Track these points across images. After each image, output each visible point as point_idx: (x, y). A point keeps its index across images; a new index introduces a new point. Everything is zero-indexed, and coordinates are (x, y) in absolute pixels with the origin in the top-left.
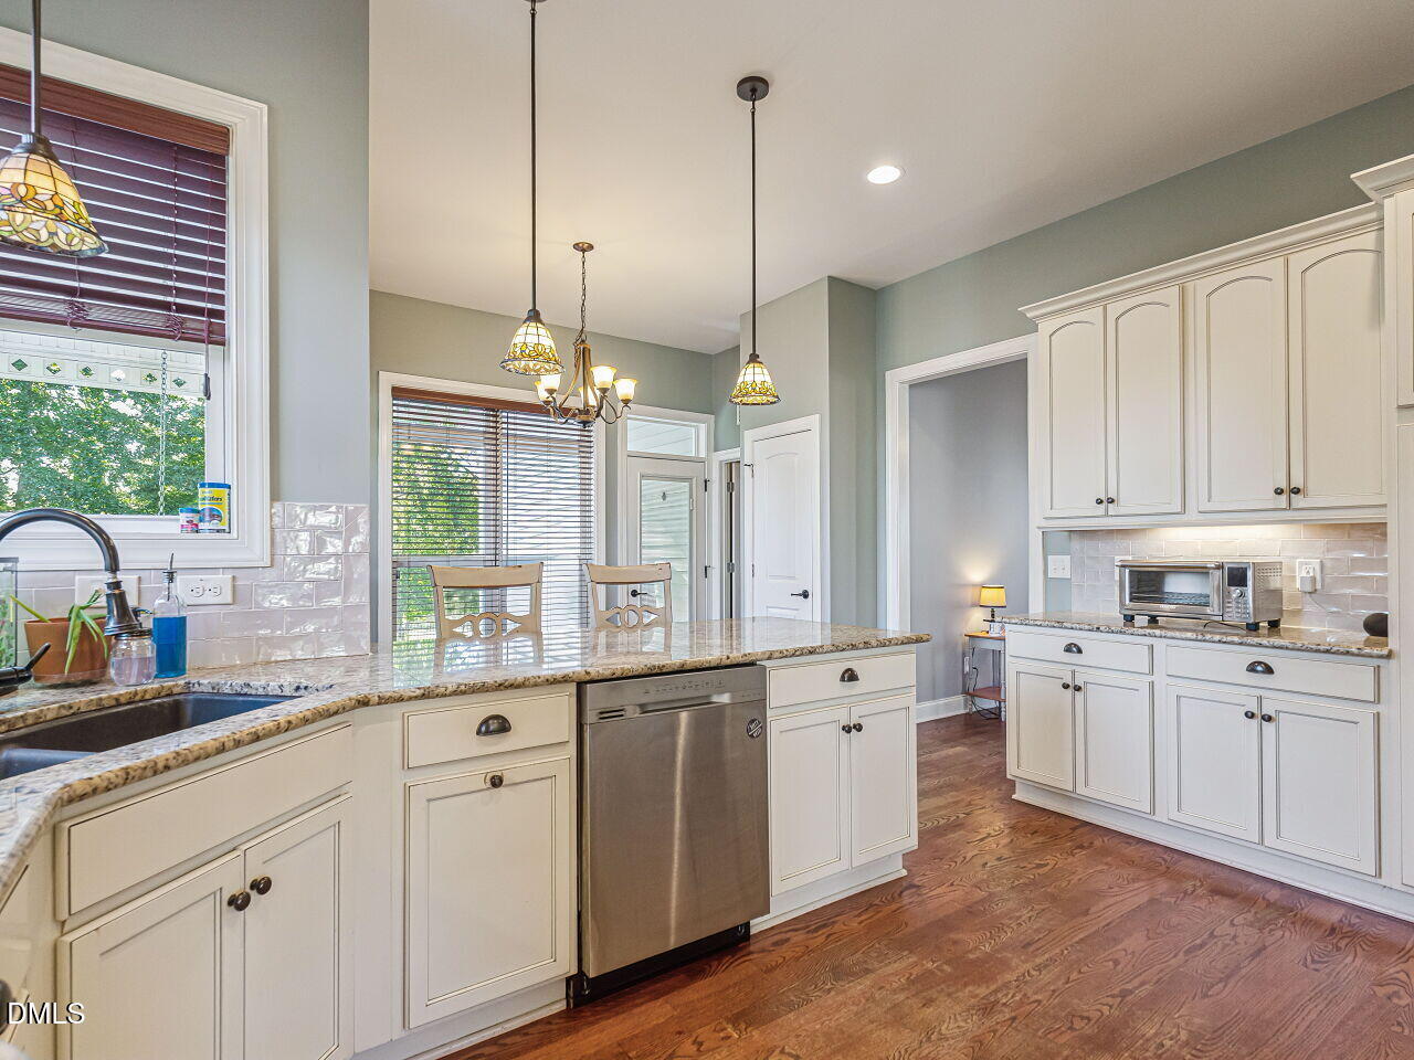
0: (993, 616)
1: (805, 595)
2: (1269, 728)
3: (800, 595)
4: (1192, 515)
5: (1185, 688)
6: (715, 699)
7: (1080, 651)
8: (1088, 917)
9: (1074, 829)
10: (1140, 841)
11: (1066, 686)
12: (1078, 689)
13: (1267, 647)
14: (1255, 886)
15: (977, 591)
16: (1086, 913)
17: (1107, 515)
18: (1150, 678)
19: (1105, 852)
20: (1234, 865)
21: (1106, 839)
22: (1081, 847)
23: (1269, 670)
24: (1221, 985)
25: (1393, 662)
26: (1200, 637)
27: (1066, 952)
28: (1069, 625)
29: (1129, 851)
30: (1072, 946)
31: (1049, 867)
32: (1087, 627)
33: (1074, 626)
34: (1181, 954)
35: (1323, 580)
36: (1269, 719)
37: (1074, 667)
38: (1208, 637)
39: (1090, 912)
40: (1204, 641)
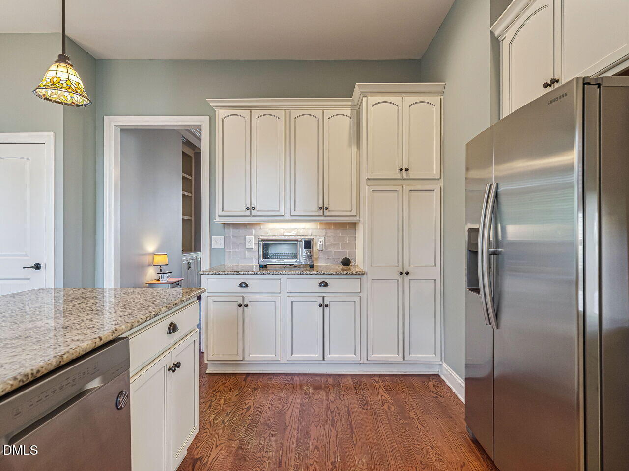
0: (161, 270)
1: (37, 267)
2: (326, 309)
3: (33, 267)
4: (288, 217)
5: (296, 297)
6: (90, 386)
7: (247, 286)
8: (289, 428)
9: (245, 380)
10: (273, 375)
11: (240, 305)
12: (246, 306)
13: (327, 275)
14: (323, 380)
15: (151, 257)
16: (286, 427)
17: (251, 215)
18: (280, 295)
19: (267, 387)
20: (311, 373)
21: (261, 380)
22: (255, 389)
23: (326, 284)
24: (354, 435)
25: (365, 276)
26: (302, 273)
27: (297, 456)
28: (242, 273)
29: (274, 381)
30: (296, 451)
31: (252, 408)
32: (251, 273)
33: (244, 273)
34: (332, 428)
35: (325, 245)
36: (327, 306)
37: (243, 295)
38: (305, 273)
39: (287, 425)
40: (304, 274)
